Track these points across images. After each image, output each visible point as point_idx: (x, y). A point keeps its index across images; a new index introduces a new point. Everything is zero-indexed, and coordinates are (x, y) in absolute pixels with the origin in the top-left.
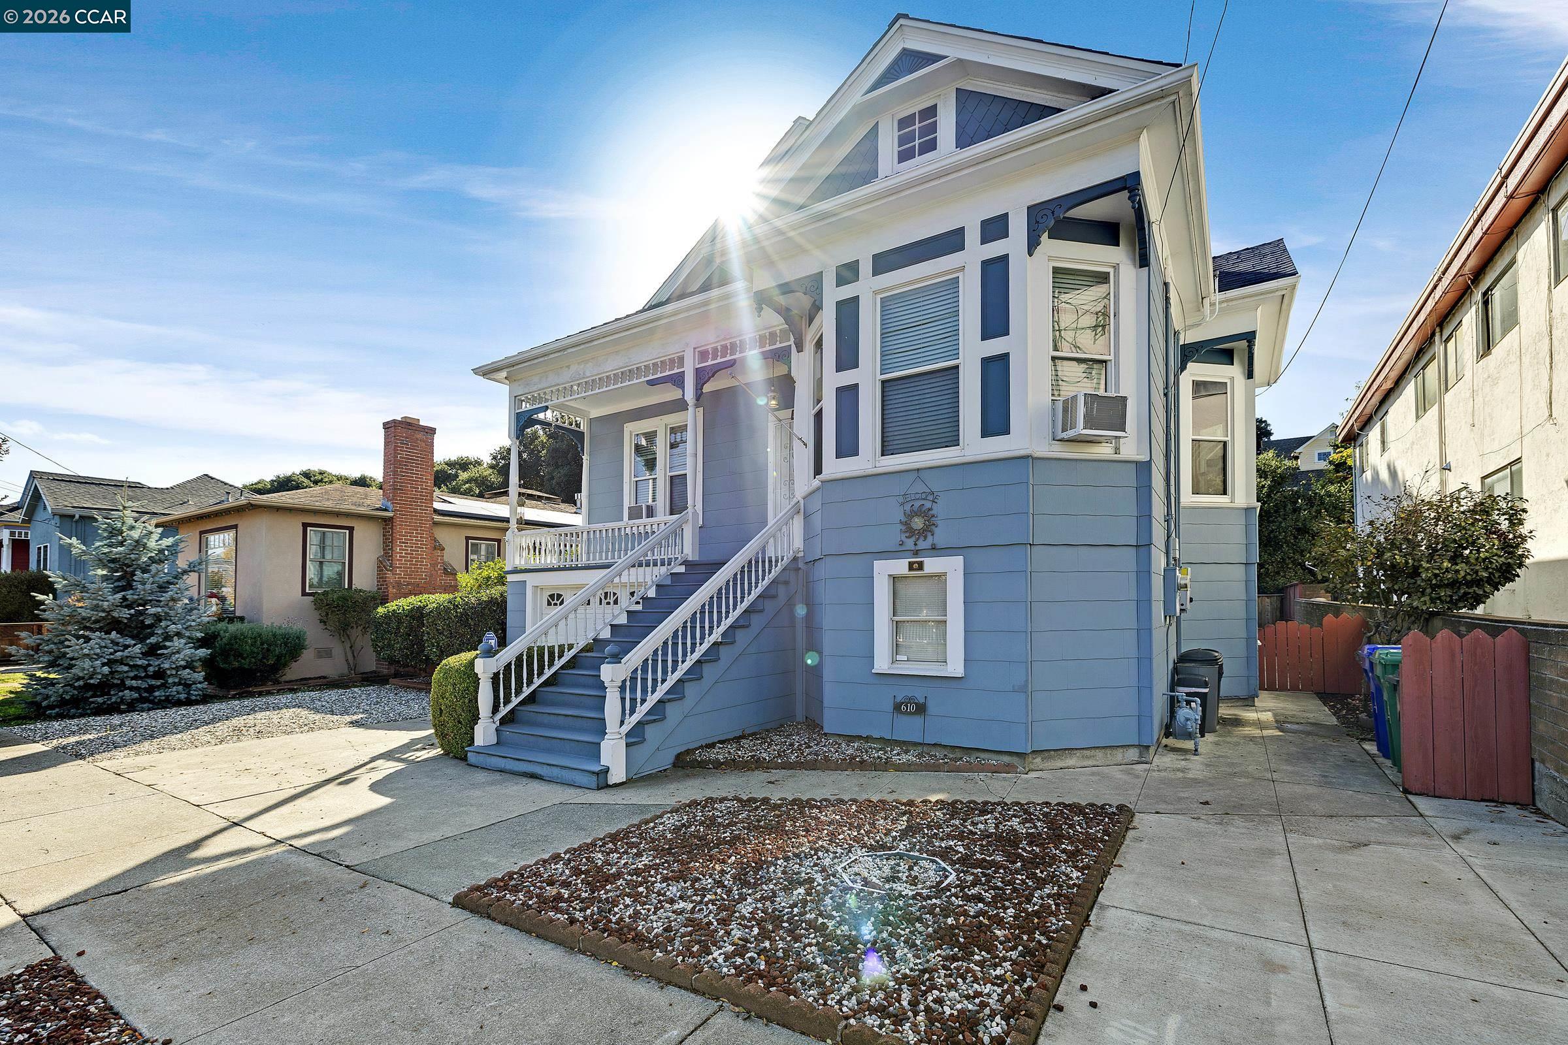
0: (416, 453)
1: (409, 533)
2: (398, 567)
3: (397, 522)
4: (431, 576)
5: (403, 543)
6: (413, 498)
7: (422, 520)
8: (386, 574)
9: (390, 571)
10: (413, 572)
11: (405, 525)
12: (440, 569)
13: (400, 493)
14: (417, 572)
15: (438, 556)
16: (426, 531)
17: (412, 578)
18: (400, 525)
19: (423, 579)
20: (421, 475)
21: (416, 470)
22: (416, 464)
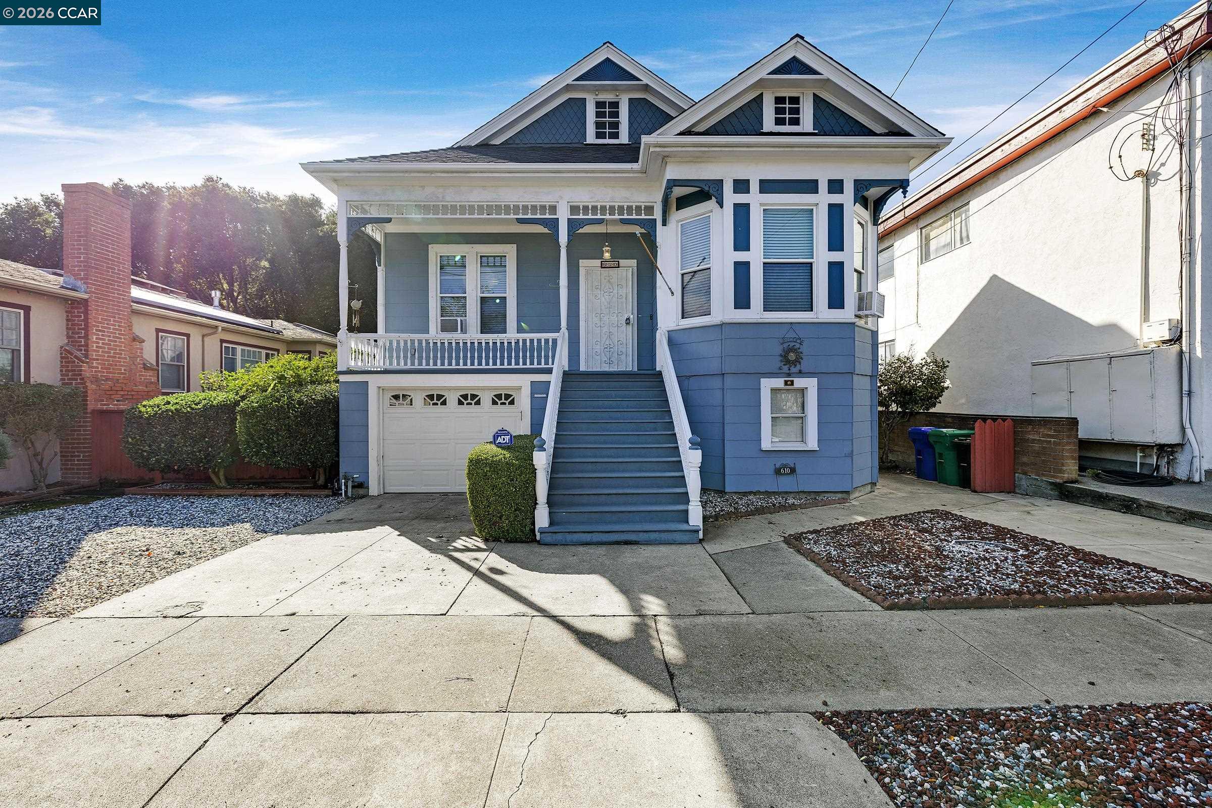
0: (111, 228)
1: (106, 320)
2: (94, 359)
3: (92, 306)
4: (131, 370)
5: (100, 331)
6: (109, 280)
7: (120, 306)
8: (81, 366)
9: (87, 363)
10: (111, 365)
11: (102, 311)
12: (139, 364)
13: (96, 272)
14: (116, 365)
15: (137, 348)
16: (124, 319)
17: (110, 373)
18: (97, 310)
19: (122, 373)
20: (118, 254)
21: (112, 248)
22: (112, 240)
